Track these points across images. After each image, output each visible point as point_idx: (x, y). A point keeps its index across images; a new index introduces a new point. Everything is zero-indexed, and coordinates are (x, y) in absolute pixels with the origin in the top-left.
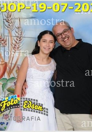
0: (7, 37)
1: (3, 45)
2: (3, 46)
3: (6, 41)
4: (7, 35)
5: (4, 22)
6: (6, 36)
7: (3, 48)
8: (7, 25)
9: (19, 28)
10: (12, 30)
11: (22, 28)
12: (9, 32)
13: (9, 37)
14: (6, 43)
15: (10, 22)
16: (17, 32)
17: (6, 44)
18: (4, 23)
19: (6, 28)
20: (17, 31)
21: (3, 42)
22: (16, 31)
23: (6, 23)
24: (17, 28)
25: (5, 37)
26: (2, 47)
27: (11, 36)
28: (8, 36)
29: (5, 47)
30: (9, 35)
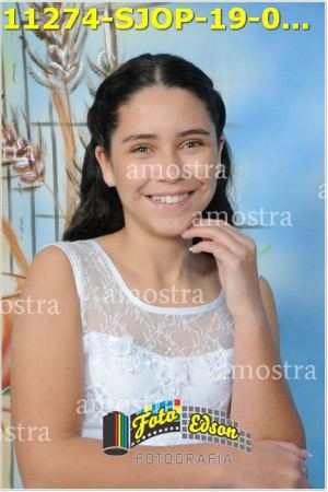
0: (46, 131)
1: (24, 180)
2: (24, 185)
3: (39, 156)
4: (45, 118)
5: (23, 38)
6: (39, 124)
7: (27, 195)
8: (43, 57)
10: (70, 86)
12: (57, 102)
14: (40, 167)
15: (60, 40)
17: (42, 174)
18: (25, 45)
19: (40, 73)
21: (23, 161)
23: (38, 47)
25: (34, 131)
26: (20, 190)
27: (68, 125)
28: (51, 124)
29: (36, 193)
30: (56, 118)
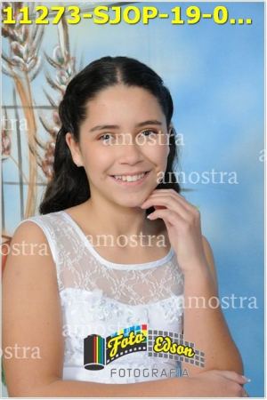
9: (61, 61)
11: (78, 61)
13: (21, 112)
16: (54, 86)
19: (4, 65)
20: (56, 79)
22: (50, 82)
24: (52, 63)
27: (30, 108)
